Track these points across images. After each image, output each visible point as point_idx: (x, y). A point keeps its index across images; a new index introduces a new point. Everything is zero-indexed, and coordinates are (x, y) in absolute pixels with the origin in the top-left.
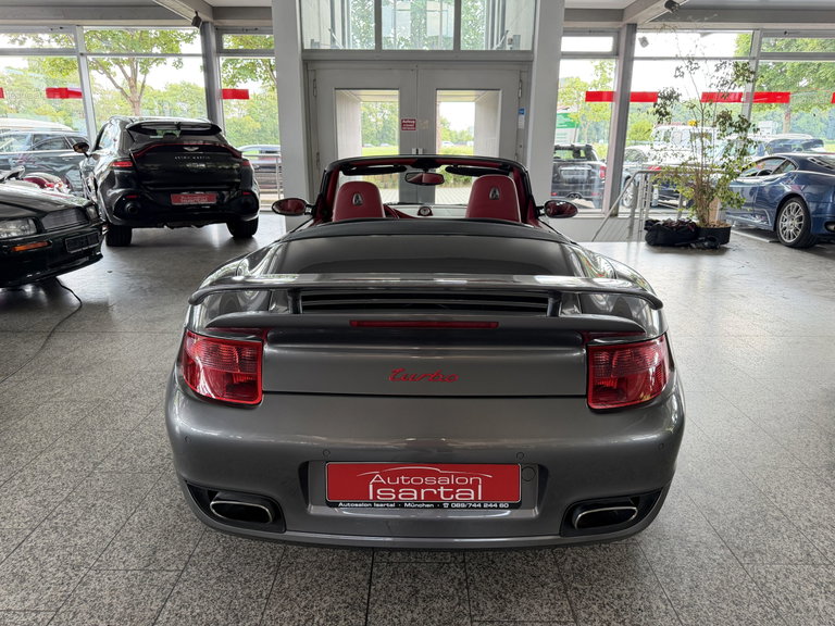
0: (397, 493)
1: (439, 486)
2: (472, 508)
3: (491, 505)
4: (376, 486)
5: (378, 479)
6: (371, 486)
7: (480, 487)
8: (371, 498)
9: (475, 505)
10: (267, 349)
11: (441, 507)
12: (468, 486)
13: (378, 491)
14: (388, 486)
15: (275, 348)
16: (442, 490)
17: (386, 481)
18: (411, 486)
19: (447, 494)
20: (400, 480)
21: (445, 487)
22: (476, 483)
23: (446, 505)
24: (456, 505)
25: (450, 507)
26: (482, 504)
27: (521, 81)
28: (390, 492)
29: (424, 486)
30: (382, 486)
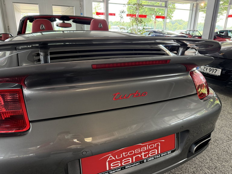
0: (121, 163)
1: (141, 152)
2: (156, 158)
3: (164, 154)
4: (110, 162)
5: (111, 158)
6: (107, 163)
7: (159, 147)
8: (108, 169)
9: (158, 157)
10: (27, 92)
11: (143, 162)
12: (155, 148)
13: (112, 165)
14: (117, 160)
15: (31, 90)
16: (143, 154)
17: (115, 157)
18: (128, 156)
19: (145, 155)
20: (123, 155)
21: (144, 152)
22: (158, 145)
23: (145, 161)
24: (150, 159)
25: (147, 161)
26: (161, 155)
27: (80, 4)
28: (118, 163)
29: (135, 154)
30: (113, 161)
